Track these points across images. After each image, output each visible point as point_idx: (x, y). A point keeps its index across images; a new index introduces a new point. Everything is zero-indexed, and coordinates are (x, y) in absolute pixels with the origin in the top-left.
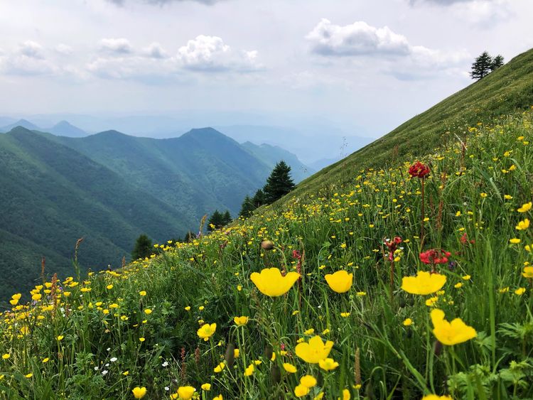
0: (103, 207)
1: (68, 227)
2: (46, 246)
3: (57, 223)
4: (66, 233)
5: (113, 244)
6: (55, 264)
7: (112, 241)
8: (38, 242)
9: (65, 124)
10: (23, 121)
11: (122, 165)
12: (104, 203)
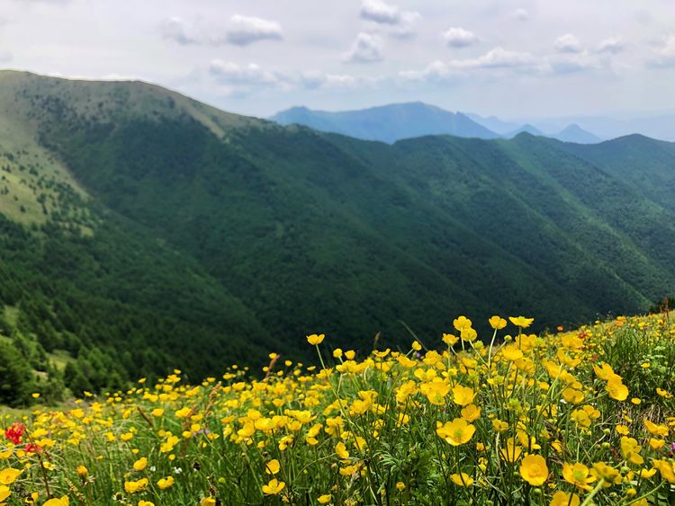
0: (611, 230)
1: (564, 250)
2: (537, 268)
3: (553, 243)
4: (562, 256)
5: (618, 278)
6: (545, 290)
7: (618, 274)
8: (529, 263)
9: (574, 128)
10: (528, 126)
11: (643, 179)
12: (612, 225)
